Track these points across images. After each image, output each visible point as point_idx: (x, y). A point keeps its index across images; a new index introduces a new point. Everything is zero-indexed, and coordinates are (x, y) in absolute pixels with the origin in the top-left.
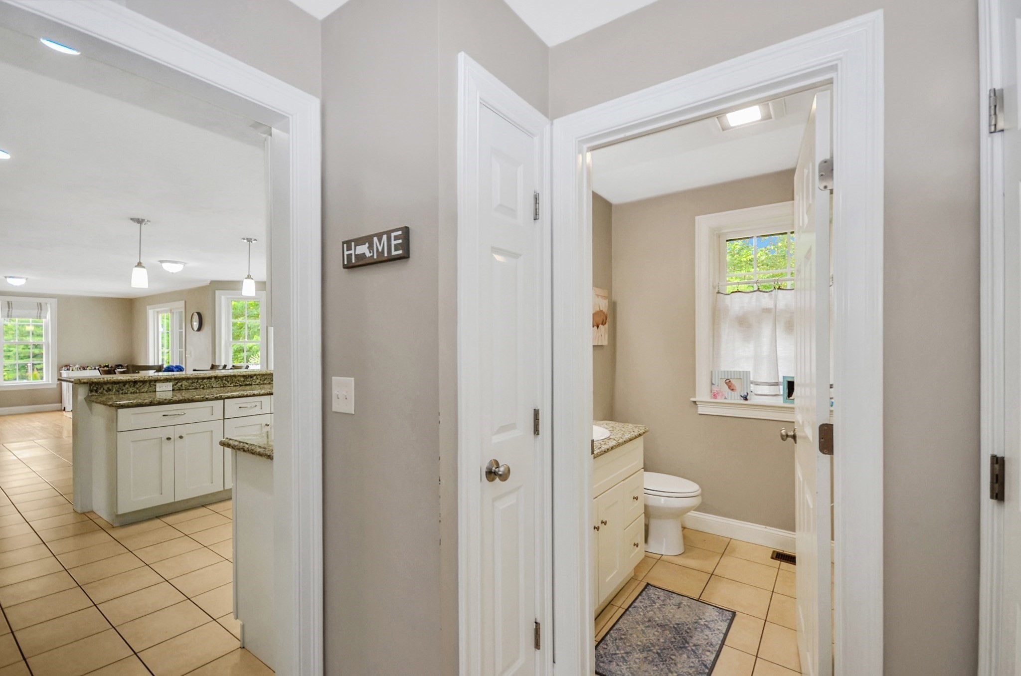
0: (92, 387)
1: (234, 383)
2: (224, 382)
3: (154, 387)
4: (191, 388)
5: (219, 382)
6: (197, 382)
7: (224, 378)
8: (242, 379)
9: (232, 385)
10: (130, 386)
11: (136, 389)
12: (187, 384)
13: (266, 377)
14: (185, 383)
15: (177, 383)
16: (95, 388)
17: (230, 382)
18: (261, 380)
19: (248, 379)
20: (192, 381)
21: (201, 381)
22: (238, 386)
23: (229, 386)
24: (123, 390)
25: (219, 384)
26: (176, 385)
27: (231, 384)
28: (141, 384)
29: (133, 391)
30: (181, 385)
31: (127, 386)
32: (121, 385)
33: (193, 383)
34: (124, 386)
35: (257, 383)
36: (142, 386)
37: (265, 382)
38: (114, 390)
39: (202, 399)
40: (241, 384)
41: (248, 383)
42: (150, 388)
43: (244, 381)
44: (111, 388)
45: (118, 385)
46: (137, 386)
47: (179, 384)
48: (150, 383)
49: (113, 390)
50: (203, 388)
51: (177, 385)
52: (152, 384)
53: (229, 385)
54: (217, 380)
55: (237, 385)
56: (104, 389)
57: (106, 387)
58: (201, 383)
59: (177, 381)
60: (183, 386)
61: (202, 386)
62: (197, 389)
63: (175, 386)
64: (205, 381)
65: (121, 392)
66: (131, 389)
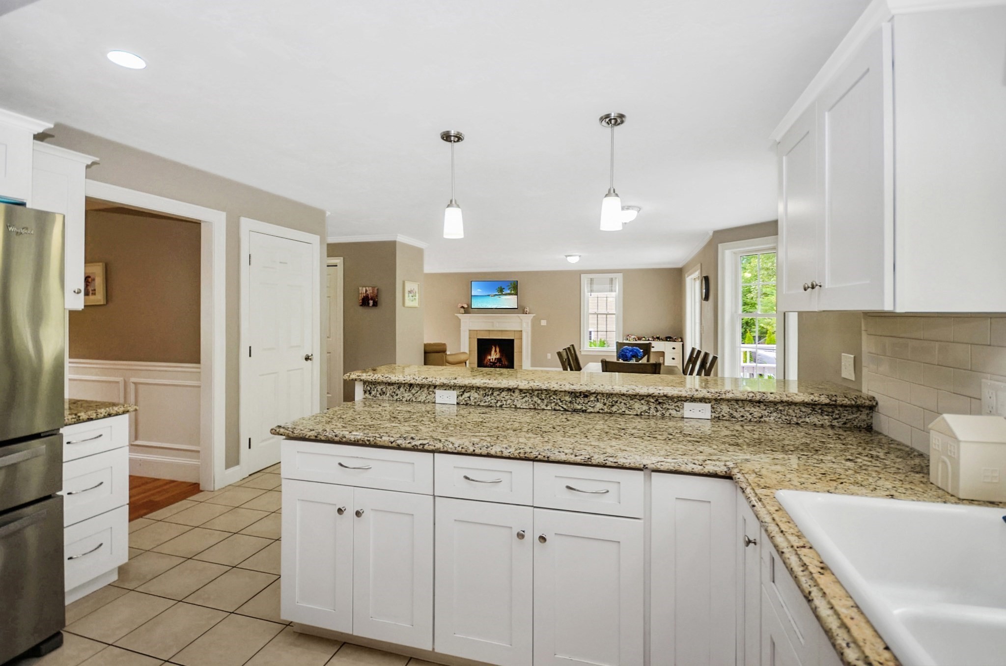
0: (365, 386)
1: (553, 404)
2: (535, 399)
3: (433, 394)
4: (482, 404)
5: (526, 399)
6: (492, 394)
7: (536, 393)
8: (568, 398)
9: (549, 408)
10: (406, 390)
11: (411, 396)
12: (476, 395)
13: (615, 399)
14: (474, 395)
15: (463, 392)
16: (369, 389)
17: (545, 401)
18: (605, 404)
19: (578, 400)
20: (484, 392)
21: (498, 393)
22: (560, 410)
23: (543, 409)
24: (397, 395)
25: (526, 402)
26: (462, 395)
27: (547, 406)
28: (418, 389)
29: (408, 398)
30: (469, 397)
31: (402, 389)
32: (395, 386)
33: (486, 395)
34: (399, 388)
35: (596, 410)
36: (419, 392)
37: (614, 409)
38: (388, 395)
39: (390, 445)
40: (565, 407)
41: (579, 407)
42: (429, 397)
43: (570, 402)
44: (384, 390)
45: (392, 387)
46: (413, 391)
47: (466, 395)
48: (428, 388)
49: (386, 395)
50: (501, 406)
51: (463, 397)
52: (430, 390)
53: (544, 407)
54: (524, 395)
55: (557, 408)
56: (377, 391)
57: (379, 388)
58: (498, 398)
59: (462, 390)
60: (472, 398)
61: (499, 404)
62: (491, 406)
63: (460, 398)
64: (504, 394)
65: (395, 398)
66: (406, 395)
